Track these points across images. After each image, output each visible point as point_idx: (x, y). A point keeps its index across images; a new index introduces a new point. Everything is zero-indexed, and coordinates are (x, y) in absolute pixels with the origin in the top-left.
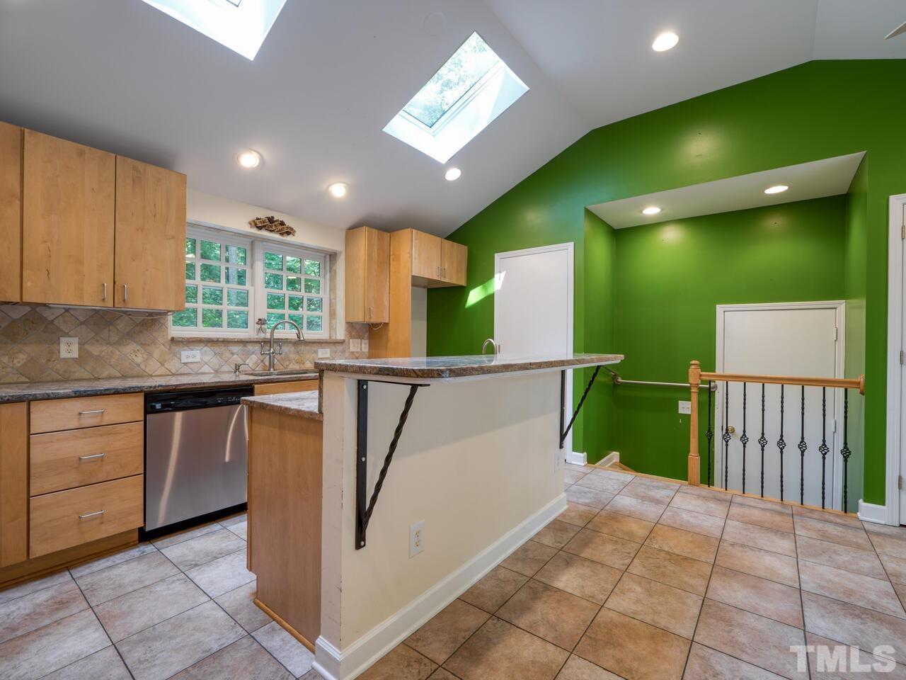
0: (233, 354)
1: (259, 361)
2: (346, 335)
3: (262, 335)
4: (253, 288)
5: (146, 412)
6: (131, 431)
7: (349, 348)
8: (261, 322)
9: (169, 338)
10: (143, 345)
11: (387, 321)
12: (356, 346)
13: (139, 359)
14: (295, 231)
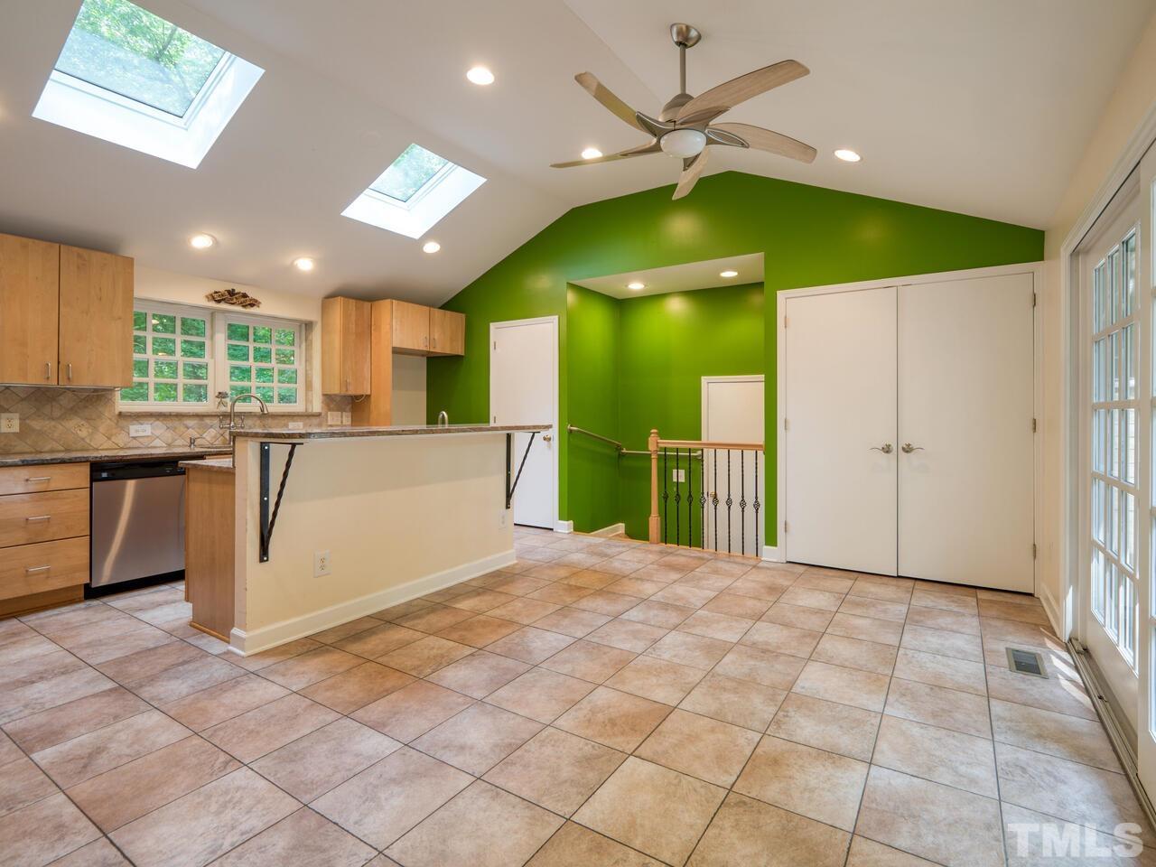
0: (188, 428)
1: (218, 435)
2: (322, 408)
3: (223, 409)
4: (213, 360)
5: (92, 481)
6: (76, 496)
7: (327, 420)
8: (222, 395)
9: (117, 413)
10: (87, 419)
11: (369, 393)
12: (335, 418)
13: (83, 433)
14: (260, 303)
